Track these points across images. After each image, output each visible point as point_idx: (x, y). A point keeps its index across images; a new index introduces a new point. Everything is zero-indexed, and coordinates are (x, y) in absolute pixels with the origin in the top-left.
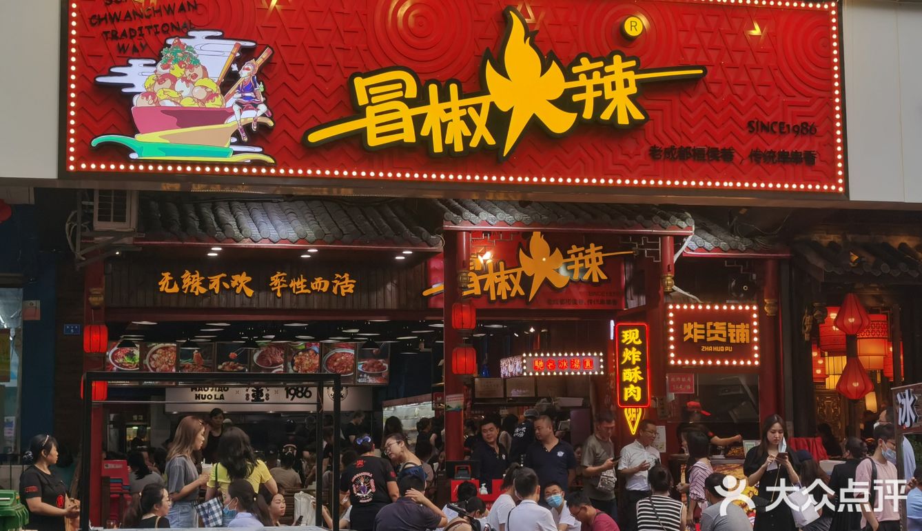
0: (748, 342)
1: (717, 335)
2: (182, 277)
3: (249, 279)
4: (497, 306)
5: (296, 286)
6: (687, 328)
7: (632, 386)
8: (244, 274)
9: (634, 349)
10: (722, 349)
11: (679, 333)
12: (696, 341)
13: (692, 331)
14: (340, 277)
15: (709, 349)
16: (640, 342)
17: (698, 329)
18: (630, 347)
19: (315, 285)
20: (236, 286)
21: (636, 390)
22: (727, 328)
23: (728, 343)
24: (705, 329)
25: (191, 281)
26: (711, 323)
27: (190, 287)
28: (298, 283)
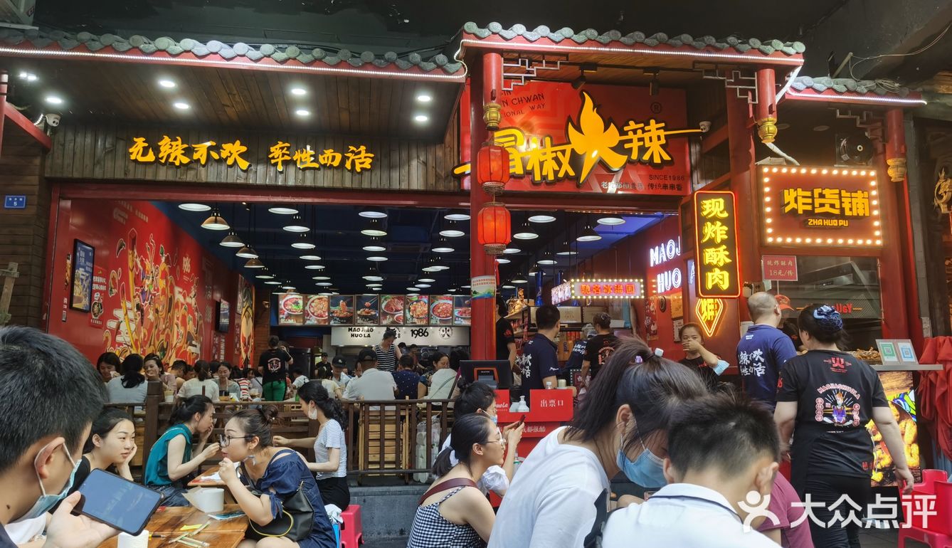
0: (867, 214)
1: (827, 206)
2: (159, 144)
3: (244, 149)
4: (542, 189)
5: (301, 159)
6: (789, 196)
7: (717, 270)
8: (238, 142)
9: (719, 223)
10: (834, 223)
11: (779, 203)
12: (800, 212)
13: (795, 200)
14: (355, 149)
15: (819, 222)
16: (725, 215)
17: (804, 197)
18: (714, 220)
19: (324, 158)
20: (227, 157)
21: (723, 275)
22: (840, 198)
23: (842, 215)
24: (812, 197)
25: (171, 148)
26: (819, 190)
27: (169, 156)
28: (303, 156)
